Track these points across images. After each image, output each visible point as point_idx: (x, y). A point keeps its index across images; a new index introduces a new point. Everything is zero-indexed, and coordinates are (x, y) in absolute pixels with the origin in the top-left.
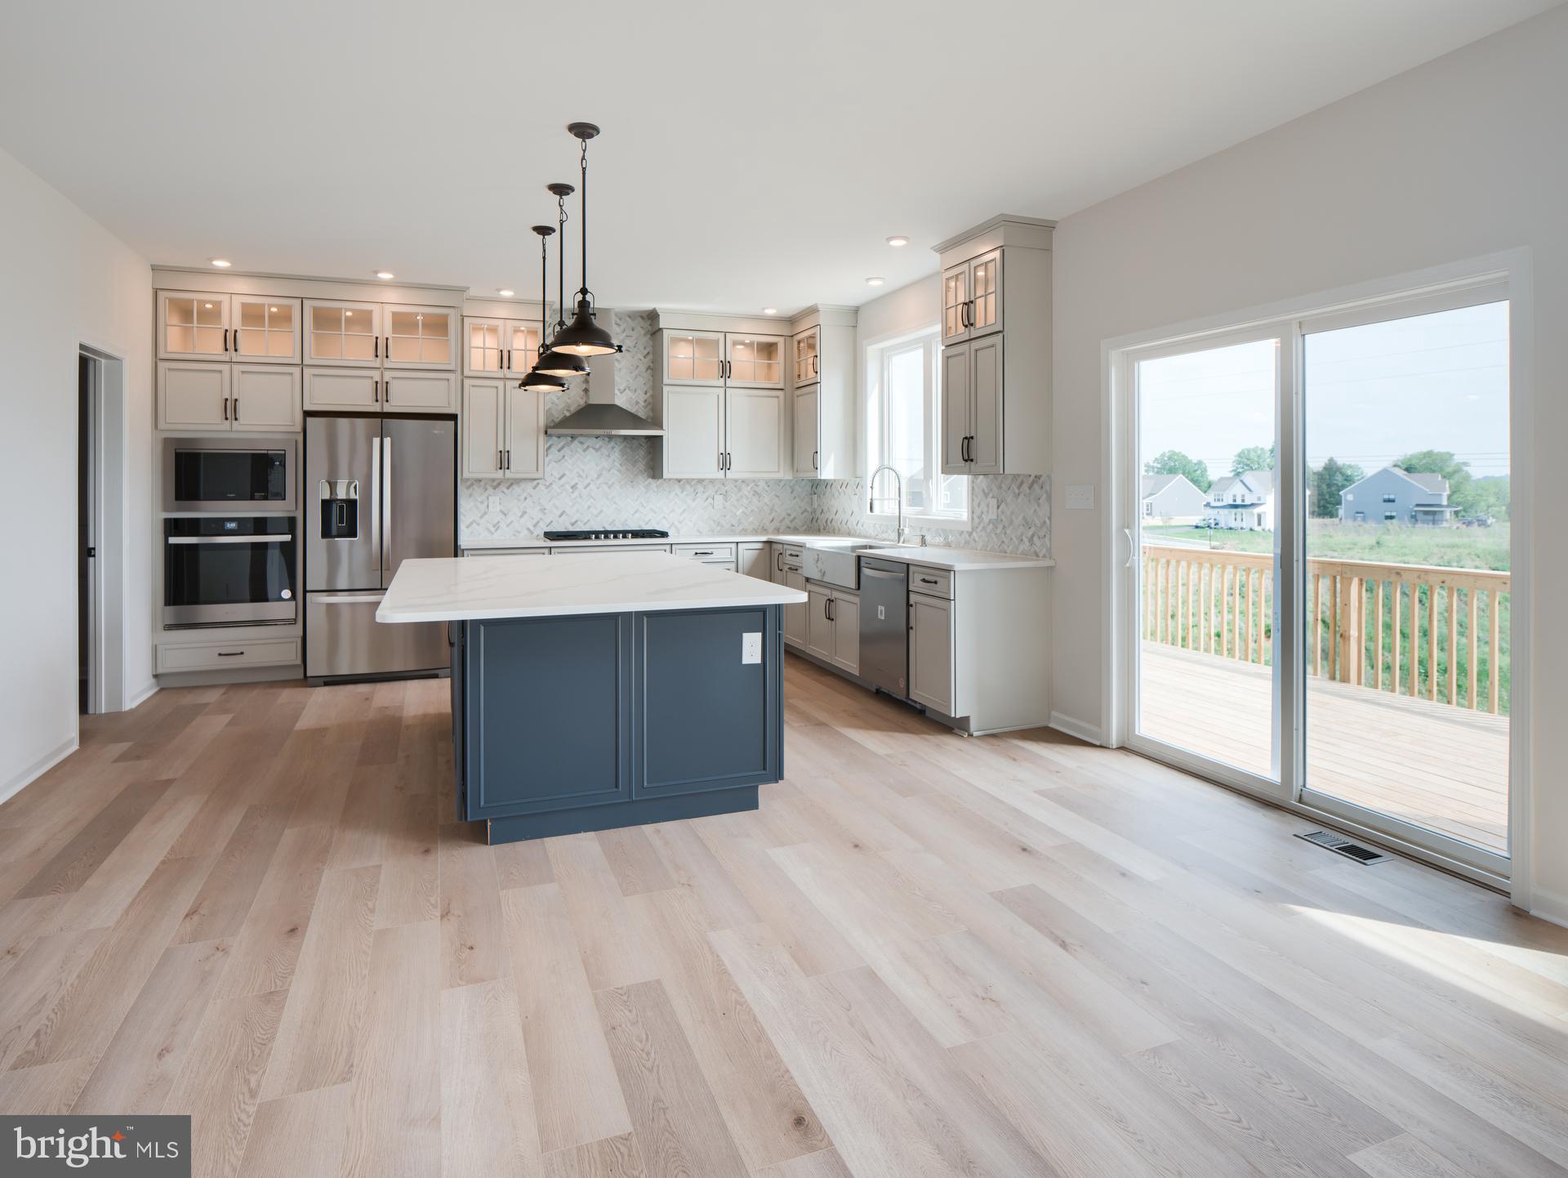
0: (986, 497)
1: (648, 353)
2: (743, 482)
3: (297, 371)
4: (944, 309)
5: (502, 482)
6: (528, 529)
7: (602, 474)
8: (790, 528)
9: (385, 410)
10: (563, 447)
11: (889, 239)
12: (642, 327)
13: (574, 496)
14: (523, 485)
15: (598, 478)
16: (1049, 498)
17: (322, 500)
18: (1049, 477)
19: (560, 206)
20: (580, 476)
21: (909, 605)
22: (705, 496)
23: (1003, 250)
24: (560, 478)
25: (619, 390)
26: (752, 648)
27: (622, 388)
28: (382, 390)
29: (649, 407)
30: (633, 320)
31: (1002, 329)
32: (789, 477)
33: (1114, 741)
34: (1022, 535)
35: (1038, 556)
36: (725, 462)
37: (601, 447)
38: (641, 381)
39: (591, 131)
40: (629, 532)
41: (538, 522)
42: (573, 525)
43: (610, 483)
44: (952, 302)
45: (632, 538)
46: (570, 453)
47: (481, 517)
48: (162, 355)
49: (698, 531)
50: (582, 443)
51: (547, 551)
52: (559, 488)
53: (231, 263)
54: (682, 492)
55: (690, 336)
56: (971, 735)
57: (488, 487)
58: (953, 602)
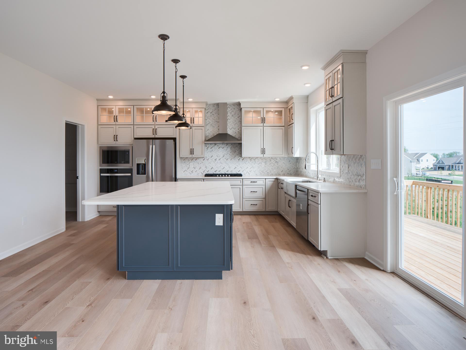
0: (345, 164)
1: (239, 116)
2: (272, 158)
3: (132, 126)
4: (325, 91)
5: (193, 158)
6: (201, 173)
7: (224, 156)
8: (288, 174)
9: (156, 137)
10: (212, 147)
11: (302, 67)
12: (237, 108)
13: (215, 163)
14: (200, 159)
15: (223, 157)
16: (365, 165)
17: (137, 164)
18: (365, 155)
19: (175, 66)
20: (217, 156)
21: (308, 205)
22: (258, 163)
23: (343, 65)
24: (211, 157)
25: (230, 129)
26: (219, 219)
27: (231, 128)
28: (155, 131)
29: (240, 134)
30: (234, 106)
31: (342, 97)
32: (286, 156)
33: (389, 269)
34: (356, 179)
35: (361, 188)
36: (263, 151)
37: (224, 147)
38: (237, 125)
39: (166, 37)
40: (229, 174)
41: (205, 171)
42: (215, 172)
43: (227, 159)
44: (328, 89)
45: (230, 176)
46: (214, 149)
47: (188, 169)
48: (99, 124)
49: (256, 174)
50: (218, 146)
51: (202, 180)
52: (211, 160)
53: (113, 96)
54: (251, 161)
55: (252, 110)
56: (327, 258)
57: (190, 160)
58: (320, 205)
